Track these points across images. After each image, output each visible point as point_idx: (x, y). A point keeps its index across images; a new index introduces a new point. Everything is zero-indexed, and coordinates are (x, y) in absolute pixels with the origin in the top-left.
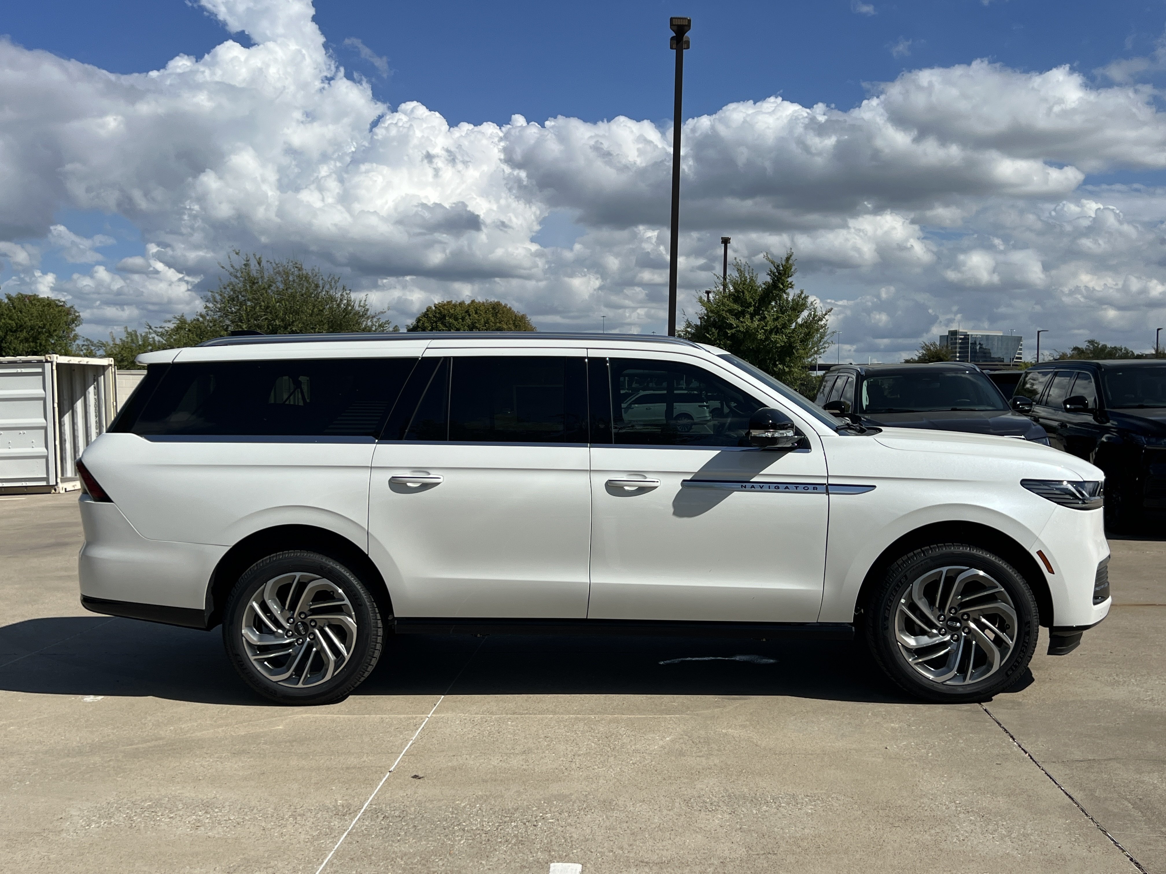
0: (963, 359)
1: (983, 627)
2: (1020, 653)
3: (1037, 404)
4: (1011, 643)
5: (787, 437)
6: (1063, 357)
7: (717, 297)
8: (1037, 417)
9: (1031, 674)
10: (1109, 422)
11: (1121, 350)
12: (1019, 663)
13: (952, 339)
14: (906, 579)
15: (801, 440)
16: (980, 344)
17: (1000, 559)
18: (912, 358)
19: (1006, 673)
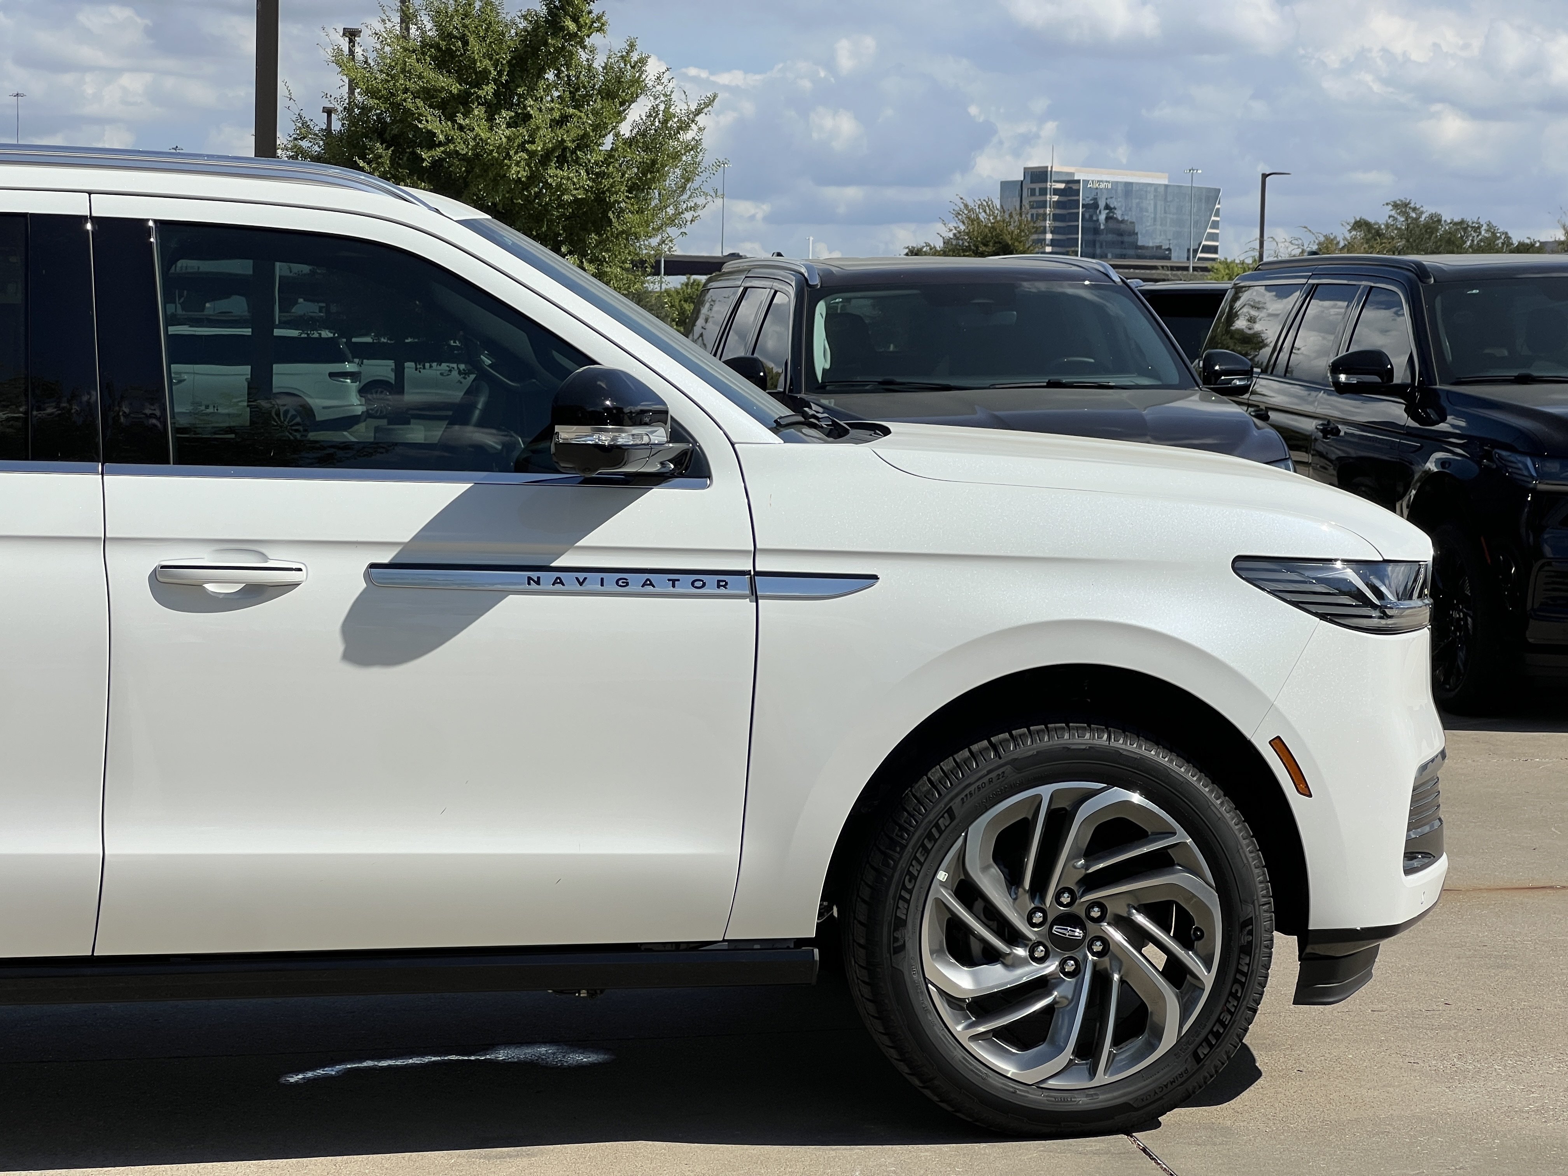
0: (1064, 245)
1: (1140, 937)
2: (1227, 1001)
3: (1264, 371)
4: (1207, 977)
5: (650, 446)
6: (1327, 248)
7: (387, 49)
8: (1262, 407)
9: (1254, 1060)
10: (1443, 420)
11: (1477, 229)
12: (1224, 1026)
13: (1033, 192)
14: (952, 817)
15: (684, 453)
16: (1107, 207)
17: (1181, 761)
18: (928, 245)
19: (1195, 1054)
